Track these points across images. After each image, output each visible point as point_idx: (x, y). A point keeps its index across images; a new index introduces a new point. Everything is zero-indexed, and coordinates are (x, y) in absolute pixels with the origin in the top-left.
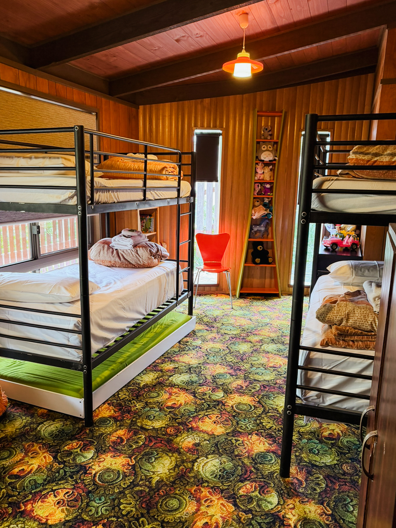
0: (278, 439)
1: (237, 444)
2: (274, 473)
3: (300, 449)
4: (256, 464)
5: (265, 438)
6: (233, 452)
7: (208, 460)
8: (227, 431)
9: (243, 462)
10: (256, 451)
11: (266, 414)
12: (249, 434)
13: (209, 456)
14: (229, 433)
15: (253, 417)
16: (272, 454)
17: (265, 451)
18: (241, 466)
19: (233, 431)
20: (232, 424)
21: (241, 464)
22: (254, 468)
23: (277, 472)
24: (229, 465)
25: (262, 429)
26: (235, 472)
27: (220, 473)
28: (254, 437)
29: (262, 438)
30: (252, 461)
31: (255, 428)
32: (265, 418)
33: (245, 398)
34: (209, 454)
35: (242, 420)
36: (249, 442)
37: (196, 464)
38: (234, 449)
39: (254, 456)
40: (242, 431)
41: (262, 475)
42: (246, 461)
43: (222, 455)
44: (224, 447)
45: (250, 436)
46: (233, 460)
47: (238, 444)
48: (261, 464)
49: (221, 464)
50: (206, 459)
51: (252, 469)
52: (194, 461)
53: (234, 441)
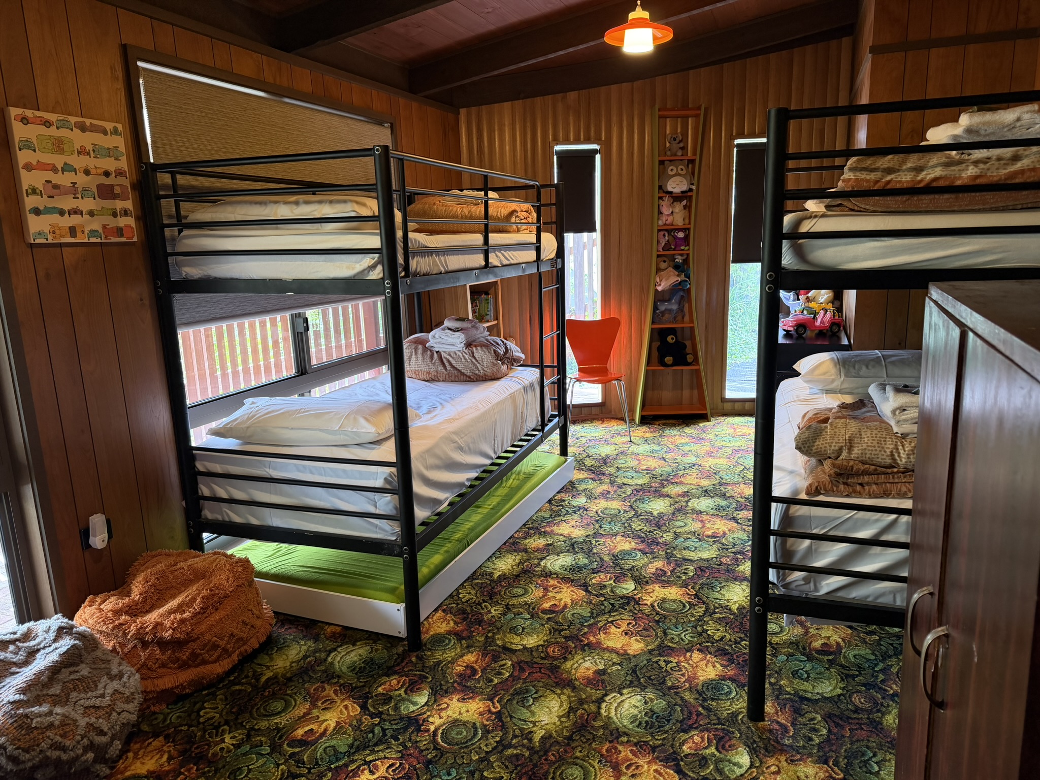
0: (737, 656)
1: (668, 669)
2: (738, 715)
3: (776, 672)
4: (705, 700)
5: (715, 656)
6: (664, 682)
7: (624, 698)
8: (650, 648)
9: (682, 699)
10: (701, 678)
11: (710, 616)
12: (687, 651)
13: (625, 691)
14: (653, 650)
15: (690, 621)
16: (729, 683)
17: (717, 678)
18: (679, 705)
19: (660, 647)
20: (656, 635)
21: (680, 702)
22: (703, 707)
23: (742, 712)
24: (660, 704)
25: (707, 642)
26: (671, 715)
27: (647, 719)
28: (697, 656)
29: (709, 656)
30: (697, 696)
31: (696, 639)
32: (710, 622)
33: (671, 591)
34: (624, 688)
35: (672, 627)
36: (689, 664)
37: (604, 705)
38: (664, 677)
39: (699, 687)
40: (674, 646)
41: (719, 719)
42: (687, 696)
43: (646, 687)
44: (648, 675)
45: (688, 654)
46: (665, 695)
47: (671, 669)
48: (713, 700)
49: (646, 703)
50: (619, 695)
51: (700, 709)
52: (600, 701)
53: (663, 664)
